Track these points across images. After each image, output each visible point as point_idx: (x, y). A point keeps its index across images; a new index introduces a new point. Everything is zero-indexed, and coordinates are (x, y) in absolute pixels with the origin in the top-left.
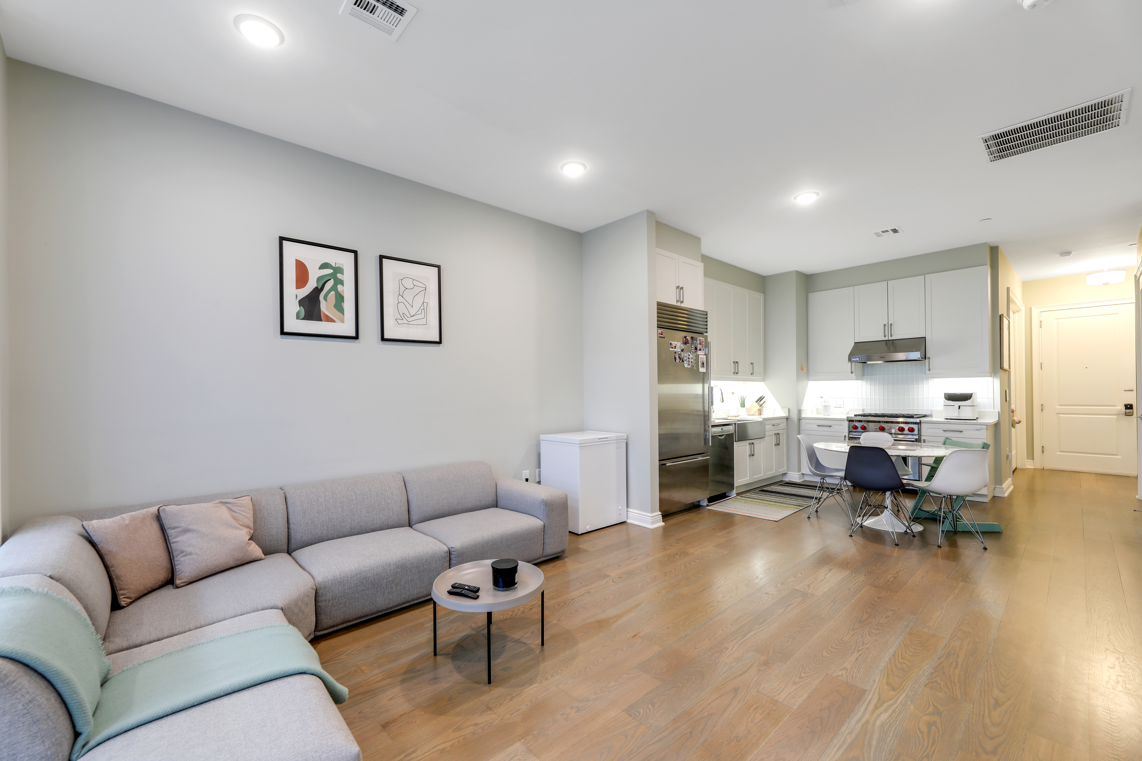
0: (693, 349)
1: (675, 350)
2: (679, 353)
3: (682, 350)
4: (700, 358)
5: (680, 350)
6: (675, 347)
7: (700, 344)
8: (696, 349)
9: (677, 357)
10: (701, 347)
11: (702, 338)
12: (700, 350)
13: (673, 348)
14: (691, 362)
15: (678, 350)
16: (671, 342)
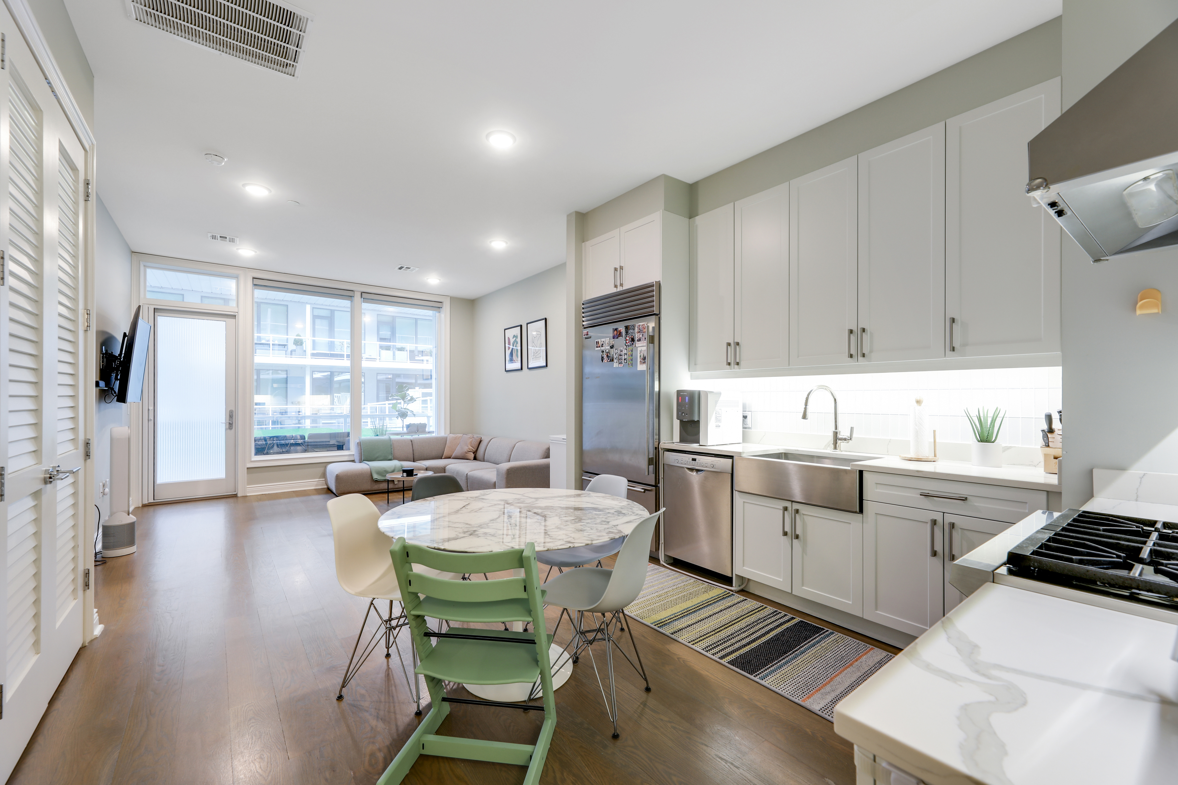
0: (627, 341)
1: (602, 348)
2: (607, 351)
3: (612, 347)
4: (639, 352)
5: (609, 347)
6: (603, 345)
7: (639, 332)
8: (633, 340)
9: (605, 356)
10: (641, 336)
11: (643, 323)
12: (639, 340)
13: (600, 347)
14: (625, 359)
15: (607, 348)
16: (597, 340)
